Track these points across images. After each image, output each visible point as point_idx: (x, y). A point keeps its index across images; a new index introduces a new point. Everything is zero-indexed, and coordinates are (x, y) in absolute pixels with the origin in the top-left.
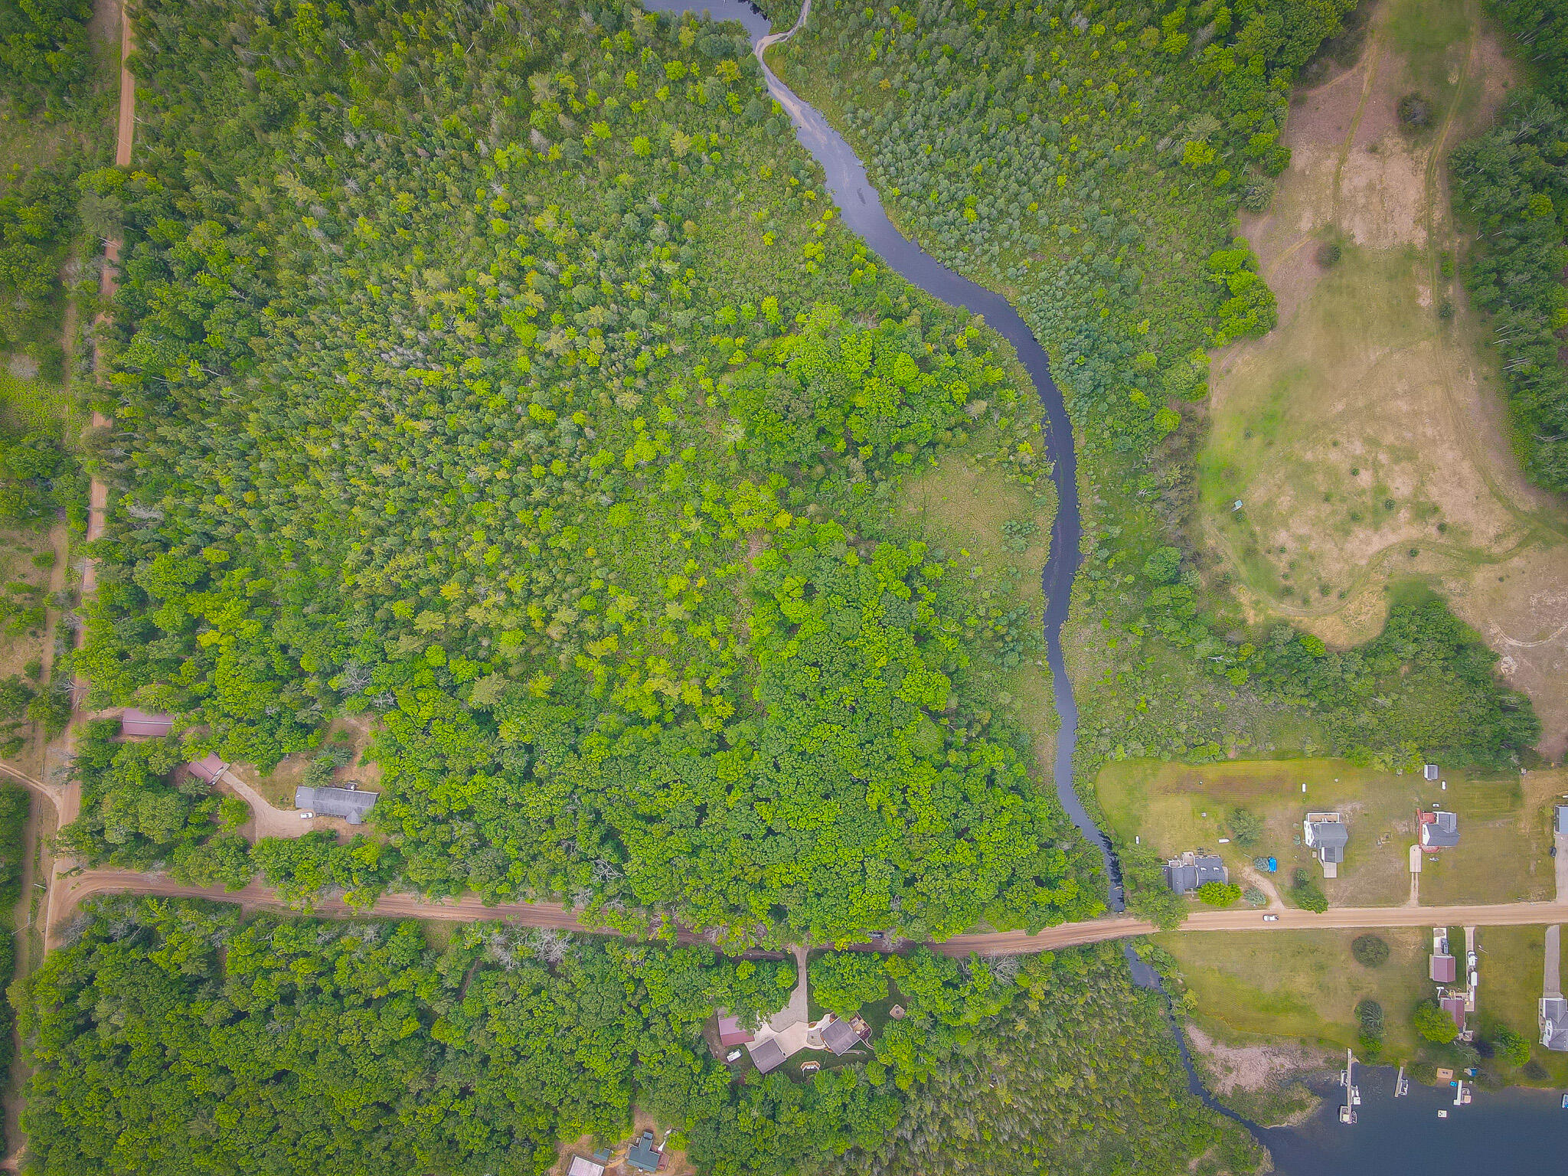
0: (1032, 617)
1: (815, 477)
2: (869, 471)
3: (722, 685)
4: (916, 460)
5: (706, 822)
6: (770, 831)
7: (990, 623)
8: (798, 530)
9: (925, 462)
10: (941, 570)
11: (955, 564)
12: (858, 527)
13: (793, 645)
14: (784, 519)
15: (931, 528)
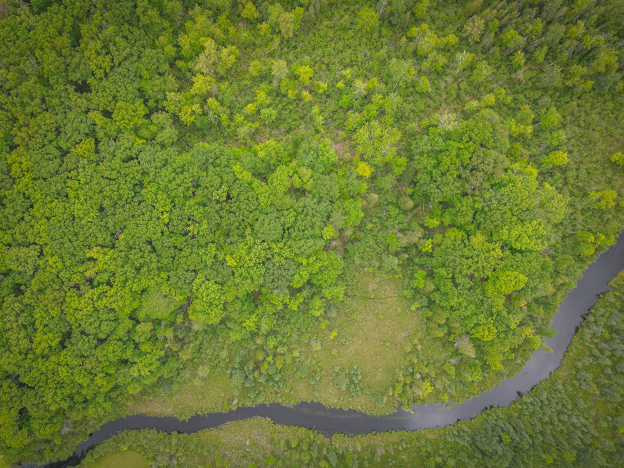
0: (277, 393)
1: (402, 200)
2: (406, 249)
3: (211, 113)
4: (416, 291)
5: (71, 89)
6: (65, 153)
7: (270, 359)
8: (355, 182)
9: (414, 299)
10: (317, 314)
11: (323, 326)
12: (356, 240)
13: (247, 176)
14: (365, 169)
15: (355, 305)
